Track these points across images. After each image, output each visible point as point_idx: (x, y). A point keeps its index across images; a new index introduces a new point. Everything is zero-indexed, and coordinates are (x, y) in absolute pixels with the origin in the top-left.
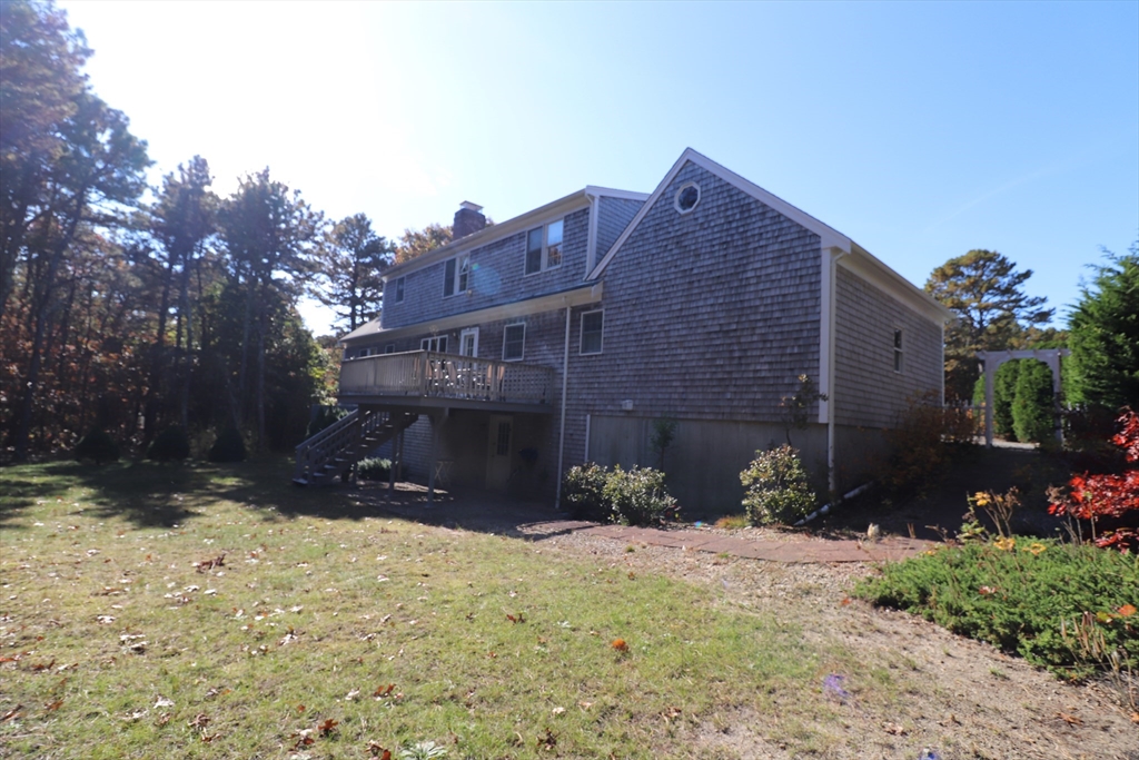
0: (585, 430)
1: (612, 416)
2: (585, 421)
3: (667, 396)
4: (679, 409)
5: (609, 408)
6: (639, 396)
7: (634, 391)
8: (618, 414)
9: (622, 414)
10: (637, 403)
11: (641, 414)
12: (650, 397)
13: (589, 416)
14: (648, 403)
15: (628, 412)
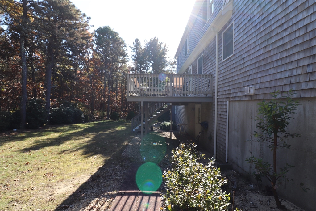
0: (226, 112)
1: (240, 101)
2: (226, 105)
3: (287, 74)
4: (303, 87)
5: (239, 94)
6: (259, 81)
7: (255, 77)
8: (244, 99)
9: (247, 99)
10: (258, 87)
11: (261, 97)
12: (268, 79)
13: (228, 102)
14: (267, 85)
15: (251, 96)
